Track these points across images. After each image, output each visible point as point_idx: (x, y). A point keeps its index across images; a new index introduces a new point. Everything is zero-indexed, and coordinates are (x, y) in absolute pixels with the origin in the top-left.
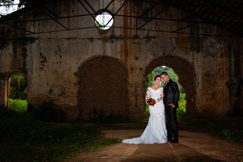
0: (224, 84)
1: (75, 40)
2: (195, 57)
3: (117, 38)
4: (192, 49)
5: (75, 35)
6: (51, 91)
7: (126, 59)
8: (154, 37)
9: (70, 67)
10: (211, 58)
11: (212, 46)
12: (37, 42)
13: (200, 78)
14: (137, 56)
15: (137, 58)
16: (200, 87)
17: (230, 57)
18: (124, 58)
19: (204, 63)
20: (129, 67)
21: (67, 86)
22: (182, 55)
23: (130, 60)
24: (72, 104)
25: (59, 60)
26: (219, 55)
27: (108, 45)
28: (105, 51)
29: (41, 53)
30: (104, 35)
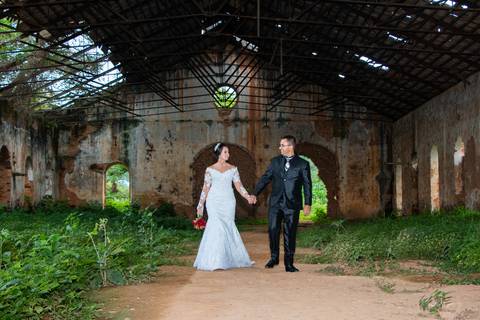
0: (374, 179)
1: (189, 124)
2: (339, 145)
3: (242, 121)
4: (336, 134)
5: (189, 118)
6: (160, 187)
7: (253, 148)
8: (289, 120)
9: (184, 158)
10: (358, 146)
11: (360, 131)
12: (141, 125)
13: (345, 172)
14: (267, 143)
15: (267, 147)
16: (345, 182)
17: (382, 144)
18: (250, 145)
19: (350, 152)
20: (256, 158)
21: (181, 181)
22: (323, 142)
23: (258, 149)
24: (187, 204)
25: (170, 148)
26: (369, 142)
27: (231, 129)
28: (227, 137)
29: (147, 140)
30: (226, 118)
